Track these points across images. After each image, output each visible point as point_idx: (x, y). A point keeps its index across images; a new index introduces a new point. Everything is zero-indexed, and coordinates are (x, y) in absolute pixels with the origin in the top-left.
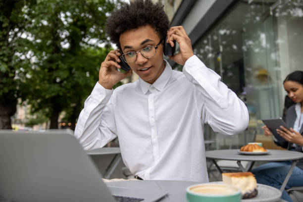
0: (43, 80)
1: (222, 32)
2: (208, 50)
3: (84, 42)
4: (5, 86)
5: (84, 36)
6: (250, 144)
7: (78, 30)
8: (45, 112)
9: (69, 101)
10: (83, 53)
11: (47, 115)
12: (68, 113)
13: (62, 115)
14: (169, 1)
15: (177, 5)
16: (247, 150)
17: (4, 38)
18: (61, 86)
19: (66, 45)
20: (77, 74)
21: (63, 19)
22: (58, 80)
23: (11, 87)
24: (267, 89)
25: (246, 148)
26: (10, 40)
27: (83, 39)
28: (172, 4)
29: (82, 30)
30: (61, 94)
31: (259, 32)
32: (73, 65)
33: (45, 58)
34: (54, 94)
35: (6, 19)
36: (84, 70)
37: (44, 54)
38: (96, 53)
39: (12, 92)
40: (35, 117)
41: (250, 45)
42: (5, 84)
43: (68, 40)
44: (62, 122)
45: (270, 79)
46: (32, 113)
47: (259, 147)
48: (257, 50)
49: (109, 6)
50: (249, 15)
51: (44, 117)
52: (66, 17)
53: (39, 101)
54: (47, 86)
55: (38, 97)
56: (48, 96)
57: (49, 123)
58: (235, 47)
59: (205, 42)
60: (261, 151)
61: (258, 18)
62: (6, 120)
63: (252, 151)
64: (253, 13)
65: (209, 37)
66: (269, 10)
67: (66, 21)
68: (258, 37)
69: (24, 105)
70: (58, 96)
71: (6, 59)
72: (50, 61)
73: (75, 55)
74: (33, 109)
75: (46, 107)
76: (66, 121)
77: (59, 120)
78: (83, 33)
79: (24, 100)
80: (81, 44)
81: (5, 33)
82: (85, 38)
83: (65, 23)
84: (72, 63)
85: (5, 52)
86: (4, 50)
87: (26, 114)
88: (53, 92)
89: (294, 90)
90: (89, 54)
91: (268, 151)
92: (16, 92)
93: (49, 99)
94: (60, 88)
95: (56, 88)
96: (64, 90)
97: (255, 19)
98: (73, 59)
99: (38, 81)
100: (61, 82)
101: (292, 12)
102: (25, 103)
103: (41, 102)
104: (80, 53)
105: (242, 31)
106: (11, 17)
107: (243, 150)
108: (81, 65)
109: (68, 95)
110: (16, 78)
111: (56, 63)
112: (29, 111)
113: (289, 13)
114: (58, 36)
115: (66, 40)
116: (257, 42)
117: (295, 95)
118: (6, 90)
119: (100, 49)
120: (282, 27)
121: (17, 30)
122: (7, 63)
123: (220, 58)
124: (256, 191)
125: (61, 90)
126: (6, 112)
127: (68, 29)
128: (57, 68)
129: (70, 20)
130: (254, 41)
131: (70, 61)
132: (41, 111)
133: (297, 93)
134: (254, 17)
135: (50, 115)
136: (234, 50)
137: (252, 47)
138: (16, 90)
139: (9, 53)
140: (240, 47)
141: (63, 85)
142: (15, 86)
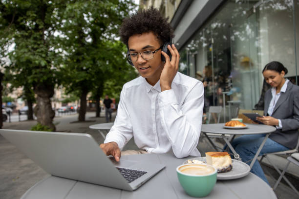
0: (73, 69)
1: (214, 25)
2: (202, 40)
3: (103, 37)
4: (44, 75)
5: (103, 32)
6: (233, 119)
7: (97, 27)
8: (76, 93)
9: (94, 85)
10: (103, 46)
11: (78, 95)
12: (93, 93)
13: (89, 95)
14: (170, 1)
15: (177, 4)
16: (230, 125)
17: (41, 38)
18: (87, 73)
19: (89, 40)
20: (99, 63)
21: (86, 19)
22: (84, 68)
23: (49, 75)
24: (249, 73)
25: (229, 123)
26: (45, 37)
27: (102, 34)
28: (173, 3)
29: (101, 27)
30: (87, 79)
31: (246, 24)
32: (95, 56)
33: (74, 51)
34: (82, 79)
35: (41, 22)
36: (104, 59)
37: (72, 47)
38: (113, 45)
39: (49, 79)
40: (69, 96)
41: (237, 35)
42: (44, 74)
43: (91, 35)
44: (89, 100)
45: (252, 65)
46: (67, 94)
47: (240, 123)
48: (243, 39)
49: (122, 6)
50: (237, 10)
51: (75, 97)
52: (88, 17)
53: (71, 84)
54: (77, 73)
55: (70, 82)
56: (77, 81)
57: (80, 101)
58: (225, 37)
59: (201, 33)
60: (241, 126)
61: (245, 12)
62: (47, 101)
63: (234, 126)
64: (241, 8)
65: (204, 30)
66: (252, 9)
67: (89, 20)
68: (244, 28)
69: (60, 88)
70: (85, 80)
71: (44, 55)
72: (78, 53)
73: (97, 48)
74: (67, 91)
75: (76, 90)
76: (92, 99)
77: (87, 99)
78: (102, 29)
79: (59, 84)
80: (101, 38)
81: (41, 33)
82: (104, 33)
83: (88, 22)
84: (94, 54)
85: (43, 49)
86: (42, 47)
87: (62, 94)
88: (82, 77)
89: (272, 77)
90: (108, 46)
91: (247, 126)
92: (53, 79)
93: (79, 82)
94: (86, 74)
95: (83, 74)
96: (89, 75)
97: (242, 13)
98: (95, 51)
99: (69, 70)
100: (87, 69)
101: (273, 7)
102: (61, 86)
103: (73, 85)
104: (100, 46)
105: (230, 26)
106: (45, 20)
107: (227, 125)
108: (102, 56)
109: (93, 79)
110: (52, 68)
111: (82, 56)
112: (64, 92)
113: (271, 7)
114: (83, 33)
115: (89, 36)
116: (243, 32)
117: (273, 81)
118: (45, 78)
119: (116, 42)
120: (264, 19)
121: (50, 29)
122: (44, 58)
123: (211, 48)
124: (231, 166)
125: (87, 76)
126: (46, 95)
127: (90, 26)
128: (84, 59)
129: (91, 19)
130: (241, 32)
131: (93, 52)
132: (73, 92)
133: (275, 79)
134: (241, 11)
135: (81, 96)
136: (224, 39)
137: (239, 36)
138: (53, 77)
139: (46, 50)
140: (229, 37)
141: (88, 71)
142: (52, 74)
